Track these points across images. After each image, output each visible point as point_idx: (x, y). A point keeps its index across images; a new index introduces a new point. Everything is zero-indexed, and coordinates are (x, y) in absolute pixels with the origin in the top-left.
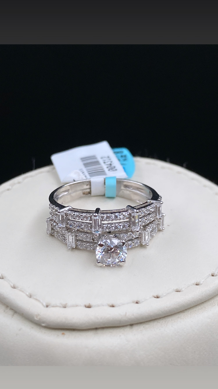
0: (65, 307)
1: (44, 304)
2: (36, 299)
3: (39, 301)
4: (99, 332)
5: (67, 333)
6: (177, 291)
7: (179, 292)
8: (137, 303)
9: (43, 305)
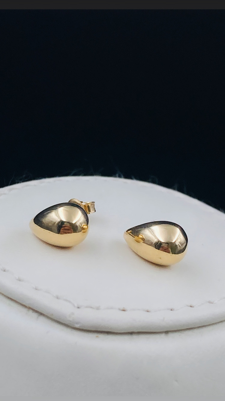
0: (99, 309)
1: (76, 305)
2: (66, 300)
3: (70, 302)
4: (135, 337)
5: (101, 336)
6: (210, 302)
7: (212, 303)
8: (171, 310)
9: (74, 306)
